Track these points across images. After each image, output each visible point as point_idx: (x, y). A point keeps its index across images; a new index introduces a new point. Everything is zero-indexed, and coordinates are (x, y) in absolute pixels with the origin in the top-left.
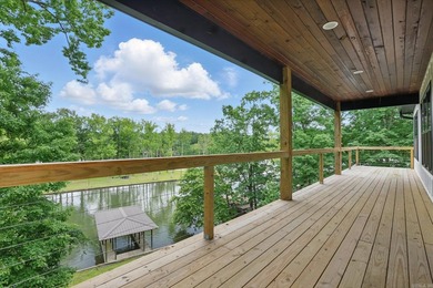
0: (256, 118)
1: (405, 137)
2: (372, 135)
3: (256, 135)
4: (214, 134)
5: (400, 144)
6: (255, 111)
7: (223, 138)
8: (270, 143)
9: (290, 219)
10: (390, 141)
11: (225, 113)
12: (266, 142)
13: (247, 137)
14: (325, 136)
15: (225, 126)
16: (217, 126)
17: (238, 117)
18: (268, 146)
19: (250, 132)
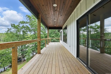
0: (24, 29)
1: (57, 36)
2: (52, 36)
3: (24, 34)
4: (7, 33)
5: (57, 37)
6: (23, 27)
7: (11, 35)
8: (28, 37)
9: (43, 60)
10: (55, 37)
11: (12, 26)
12: (27, 37)
13: (21, 35)
14: (43, 35)
15: (12, 31)
16: (8, 31)
17: (17, 28)
18: (27, 38)
19: (22, 33)
